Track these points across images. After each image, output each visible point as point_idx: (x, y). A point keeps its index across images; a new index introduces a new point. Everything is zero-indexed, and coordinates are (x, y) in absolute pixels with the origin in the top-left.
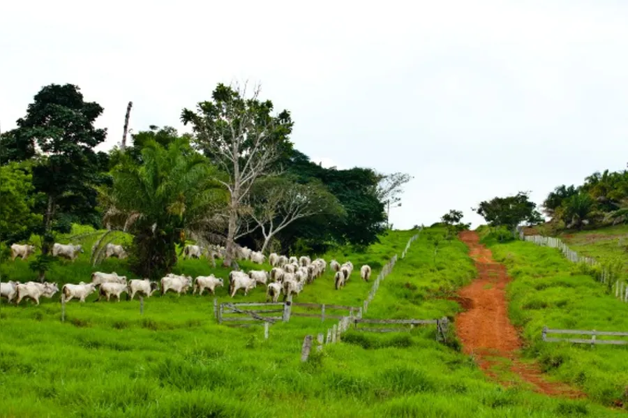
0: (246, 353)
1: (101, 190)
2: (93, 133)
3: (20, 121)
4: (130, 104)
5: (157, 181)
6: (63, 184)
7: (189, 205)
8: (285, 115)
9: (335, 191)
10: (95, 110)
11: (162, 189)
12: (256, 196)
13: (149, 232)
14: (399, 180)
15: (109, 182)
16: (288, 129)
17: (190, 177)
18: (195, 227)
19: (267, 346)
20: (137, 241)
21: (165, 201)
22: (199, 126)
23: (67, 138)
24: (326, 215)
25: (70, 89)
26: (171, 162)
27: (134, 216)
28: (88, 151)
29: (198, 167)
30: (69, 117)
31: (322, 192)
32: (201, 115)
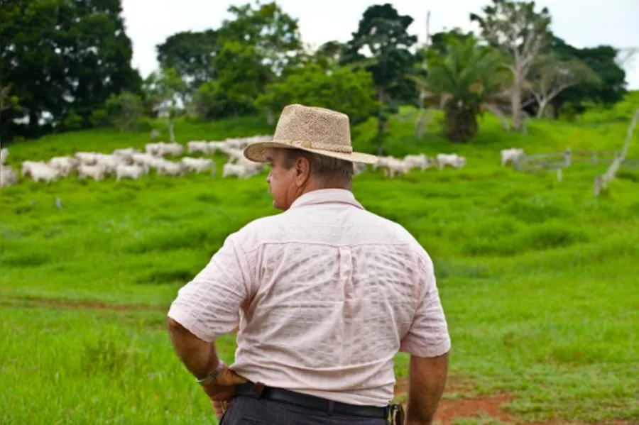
0: (548, 193)
1: (418, 80)
2: (408, 38)
3: (354, 34)
4: (429, 14)
5: (459, 69)
6: (389, 77)
7: (485, 84)
8: (545, 11)
9: (589, 64)
10: (408, 20)
11: (463, 74)
12: (533, 74)
13: (456, 108)
14: (632, 51)
15: (424, 73)
16: (548, 21)
17: (483, 64)
18: (488, 101)
19: (562, 186)
20: (449, 115)
21: (466, 83)
22: (483, 24)
23: (389, 43)
24: (584, 83)
25: (388, 6)
26: (468, 54)
27: (446, 97)
28: (406, 52)
29: (488, 56)
30: (390, 27)
31: (580, 65)
32: (484, 16)
